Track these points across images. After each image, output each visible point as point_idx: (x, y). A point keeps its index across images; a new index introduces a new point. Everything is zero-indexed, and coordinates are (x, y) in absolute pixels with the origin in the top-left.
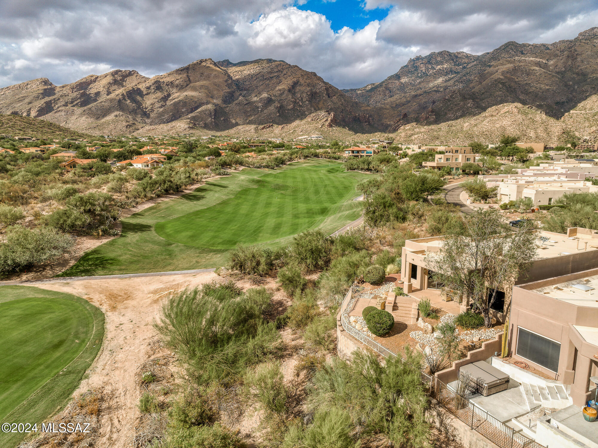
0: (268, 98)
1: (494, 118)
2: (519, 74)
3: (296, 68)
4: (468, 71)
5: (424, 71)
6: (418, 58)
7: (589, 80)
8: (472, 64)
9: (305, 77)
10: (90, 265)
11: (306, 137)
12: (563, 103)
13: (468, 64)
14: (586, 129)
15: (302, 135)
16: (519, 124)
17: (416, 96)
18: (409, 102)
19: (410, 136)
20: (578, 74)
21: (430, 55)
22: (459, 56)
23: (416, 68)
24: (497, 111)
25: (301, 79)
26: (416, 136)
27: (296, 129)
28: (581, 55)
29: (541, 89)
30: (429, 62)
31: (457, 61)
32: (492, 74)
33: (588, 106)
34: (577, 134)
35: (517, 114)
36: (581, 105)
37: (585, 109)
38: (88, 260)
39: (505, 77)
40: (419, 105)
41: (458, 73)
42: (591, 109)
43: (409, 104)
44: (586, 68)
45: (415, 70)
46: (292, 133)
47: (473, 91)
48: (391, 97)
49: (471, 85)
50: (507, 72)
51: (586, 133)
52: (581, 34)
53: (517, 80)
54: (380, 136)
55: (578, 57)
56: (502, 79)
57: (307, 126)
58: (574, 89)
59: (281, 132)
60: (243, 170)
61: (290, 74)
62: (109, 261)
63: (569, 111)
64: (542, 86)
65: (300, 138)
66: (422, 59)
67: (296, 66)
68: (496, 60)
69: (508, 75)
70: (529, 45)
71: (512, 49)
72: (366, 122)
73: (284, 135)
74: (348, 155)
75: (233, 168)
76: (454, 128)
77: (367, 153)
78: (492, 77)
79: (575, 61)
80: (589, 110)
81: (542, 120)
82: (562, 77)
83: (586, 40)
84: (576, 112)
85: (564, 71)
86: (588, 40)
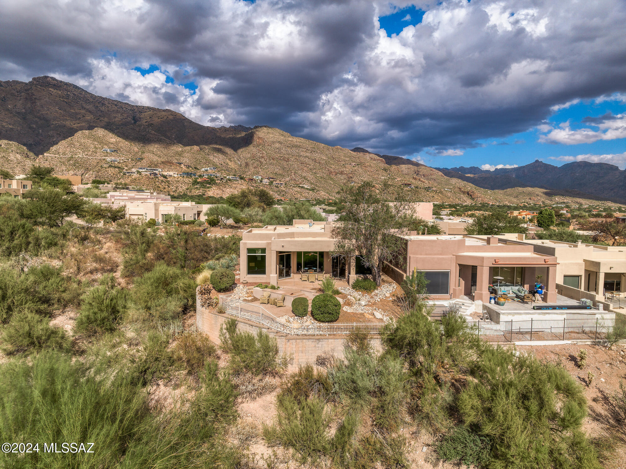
7: (52, 126)
14: (64, 172)
20: (39, 118)
28: (40, 99)
33: (61, 151)
36: (54, 148)
37: (58, 153)
42: (64, 154)
44: (47, 114)
55: (37, 101)
58: (39, 132)
63: (42, 154)
64: (4, 124)
79: (34, 104)
80: (62, 155)
81: (17, 159)
82: (24, 119)
83: (41, 86)
84: (50, 155)
85: (25, 113)
86: (43, 86)
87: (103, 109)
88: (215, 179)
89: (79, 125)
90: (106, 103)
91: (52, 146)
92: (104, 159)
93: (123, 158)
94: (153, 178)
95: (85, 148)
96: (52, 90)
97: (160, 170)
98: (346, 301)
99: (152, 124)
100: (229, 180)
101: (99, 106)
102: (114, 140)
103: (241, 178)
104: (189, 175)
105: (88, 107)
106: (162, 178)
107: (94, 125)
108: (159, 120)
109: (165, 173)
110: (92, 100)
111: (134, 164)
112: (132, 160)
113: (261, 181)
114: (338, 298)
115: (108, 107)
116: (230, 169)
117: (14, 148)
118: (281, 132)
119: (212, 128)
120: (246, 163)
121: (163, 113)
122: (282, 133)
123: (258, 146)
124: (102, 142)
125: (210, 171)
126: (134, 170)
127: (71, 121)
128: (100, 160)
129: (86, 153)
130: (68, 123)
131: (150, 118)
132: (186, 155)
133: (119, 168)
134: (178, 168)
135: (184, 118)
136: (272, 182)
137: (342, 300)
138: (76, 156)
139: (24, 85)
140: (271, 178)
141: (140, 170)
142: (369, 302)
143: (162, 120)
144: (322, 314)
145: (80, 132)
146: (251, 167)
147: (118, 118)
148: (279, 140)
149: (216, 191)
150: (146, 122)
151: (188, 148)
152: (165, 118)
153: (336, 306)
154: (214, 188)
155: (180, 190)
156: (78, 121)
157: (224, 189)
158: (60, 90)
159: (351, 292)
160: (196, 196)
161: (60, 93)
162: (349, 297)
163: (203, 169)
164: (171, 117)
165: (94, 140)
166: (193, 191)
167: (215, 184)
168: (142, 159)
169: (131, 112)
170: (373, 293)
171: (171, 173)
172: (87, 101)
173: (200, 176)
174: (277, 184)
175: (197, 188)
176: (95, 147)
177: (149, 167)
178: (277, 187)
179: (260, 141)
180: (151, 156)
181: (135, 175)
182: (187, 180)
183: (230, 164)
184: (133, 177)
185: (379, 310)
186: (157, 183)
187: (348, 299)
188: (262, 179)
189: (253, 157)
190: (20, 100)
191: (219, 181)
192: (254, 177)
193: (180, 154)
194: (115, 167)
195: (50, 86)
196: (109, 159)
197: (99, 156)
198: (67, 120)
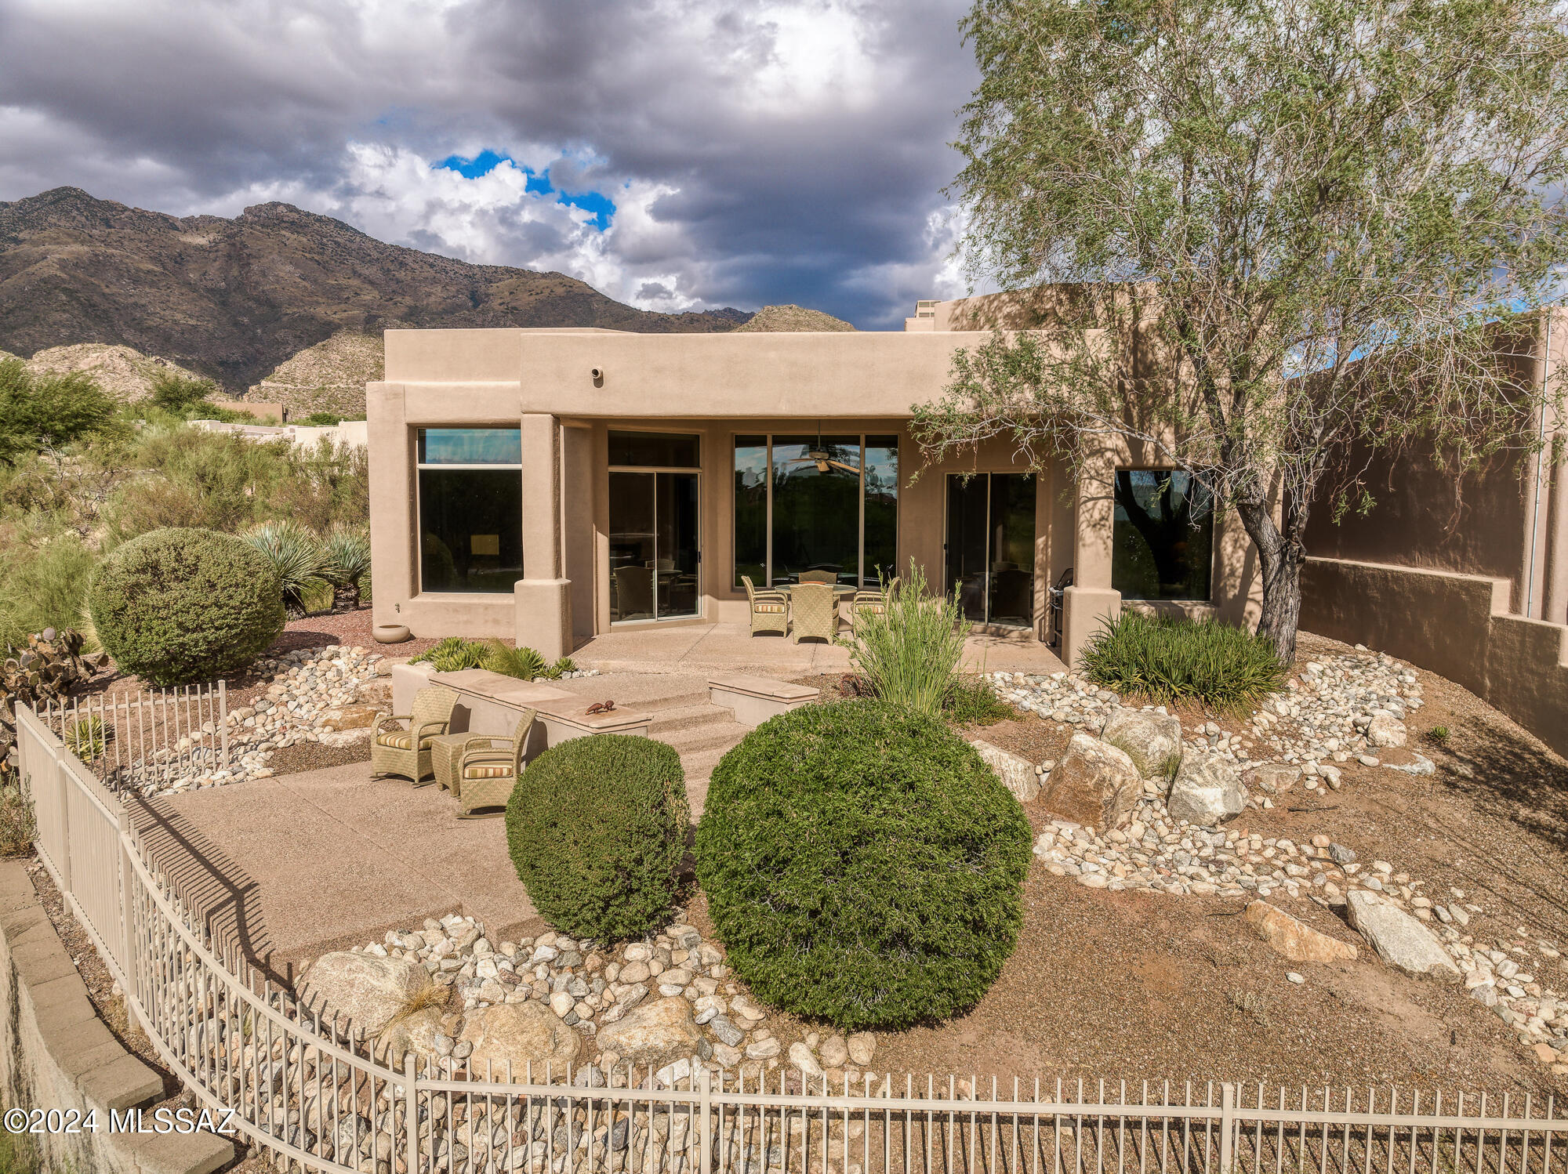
2: (110, 275)
7: (285, 319)
12: (237, 363)
20: (257, 300)
28: (258, 257)
29: (176, 322)
32: (29, 262)
33: (298, 375)
35: (128, 374)
36: (282, 369)
37: (293, 380)
39: (72, 276)
42: (306, 381)
44: (274, 290)
50: (76, 265)
52: (248, 210)
53: (107, 290)
55: (251, 261)
56: (63, 281)
58: (255, 334)
63: (257, 382)
64: (178, 316)
68: (33, 227)
69: (80, 274)
70: (125, 209)
71: (78, 209)
78: (30, 269)
79: (247, 269)
80: (301, 383)
82: (224, 303)
83: (263, 226)
84: (274, 385)
85: (225, 290)
86: (268, 227)
87: (401, 274)
89: (345, 315)
90: (409, 260)
91: (280, 364)
96: (288, 234)
98: (1057, 775)
99: (515, 308)
101: (392, 268)
105: (367, 272)
107: (381, 313)
108: (532, 298)
110: (376, 255)
114: (989, 753)
115: (413, 270)
118: (830, 320)
119: (660, 314)
121: (543, 281)
122: (831, 323)
127: (328, 305)
129: (356, 378)
130: (320, 311)
131: (511, 293)
135: (591, 292)
137: (1021, 764)
138: (333, 386)
139: (224, 224)
142: (1254, 787)
143: (537, 297)
144: (806, 939)
147: (436, 296)
150: (501, 304)
152: (547, 292)
153: (972, 846)
156: (343, 306)
158: (306, 235)
159: (1089, 705)
161: (305, 240)
162: (1082, 739)
164: (560, 291)
169: (465, 282)
170: (1264, 718)
172: (365, 258)
185: (1368, 867)
187: (1078, 761)
190: (215, 261)
195: (284, 225)
198: (318, 303)
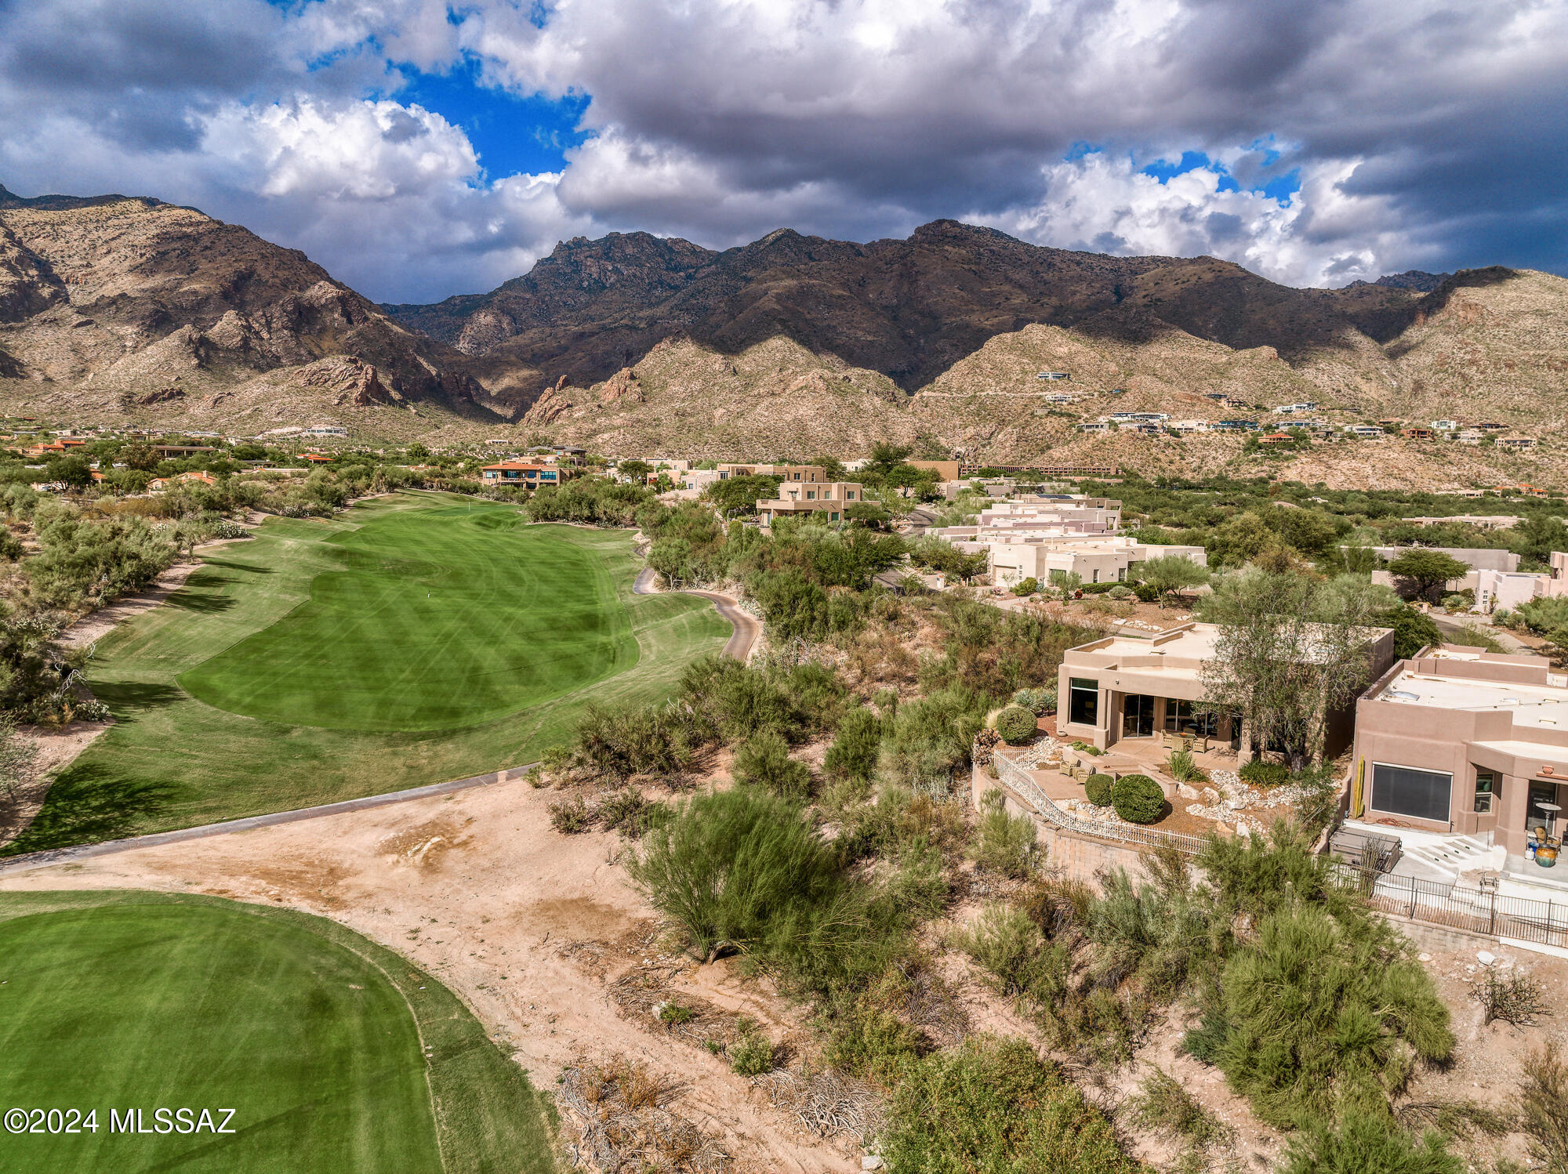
0: (157, 311)
1: (779, 400)
2: (811, 303)
3: (240, 234)
4: (700, 285)
5: (595, 276)
6: (579, 243)
7: (944, 329)
8: (706, 270)
9: (274, 262)
10: (99, 809)
11: (293, 429)
13: (698, 268)
14: (957, 430)
15: (283, 424)
16: (831, 417)
17: (581, 336)
18: (566, 349)
19: (589, 436)
20: (922, 313)
21: (607, 239)
22: (676, 248)
23: (577, 267)
24: (782, 385)
25: (260, 268)
26: (606, 436)
27: (262, 406)
28: (925, 274)
30: (607, 255)
31: (671, 259)
32: (755, 299)
33: (955, 384)
34: (943, 441)
36: (942, 379)
37: (950, 389)
38: (80, 795)
39: (785, 308)
40: (593, 359)
41: (676, 288)
42: (960, 390)
43: (567, 356)
44: (936, 303)
45: (574, 271)
46: (250, 416)
47: (718, 333)
48: (518, 333)
49: (713, 320)
50: (788, 298)
51: (958, 440)
52: (918, 231)
54: (511, 434)
55: (919, 278)
56: (779, 313)
57: (295, 400)
58: (919, 344)
59: (215, 413)
60: (265, 523)
61: (223, 249)
62: (155, 792)
63: (920, 393)
64: (860, 333)
65: (276, 431)
66: (590, 245)
67: (242, 229)
68: (758, 267)
69: (790, 304)
70: (823, 242)
71: (790, 247)
72: (461, 395)
73: (223, 421)
74: (493, 481)
75: (238, 517)
76: (692, 420)
77: (543, 477)
78: (756, 304)
79: (915, 285)
80: (956, 392)
81: (875, 408)
82: (895, 318)
83: (929, 243)
84: (934, 394)
85: (896, 306)
86: (934, 244)
87: (1049, 276)
88: (1310, 434)
89: (996, 320)
90: (1057, 260)
91: (939, 374)
92: (1039, 398)
93: (1080, 392)
94: (1144, 438)
95: (1001, 373)
96: (950, 248)
97: (1165, 417)
99: (1159, 300)
100: (1352, 436)
101: (1040, 270)
102: (1066, 350)
103: (1389, 430)
104: (1237, 425)
105: (1018, 277)
106: (1168, 437)
107: (1029, 316)
108: (1177, 288)
109: (1176, 425)
110: (1026, 259)
111: (1104, 405)
112: (1102, 395)
113: (1455, 437)
115: (1060, 270)
116: (1363, 404)
117: (872, 384)
118: (1549, 279)
119: (1321, 291)
120: (1416, 382)
121: (1190, 268)
122: (1550, 284)
123: (1462, 330)
124: (1039, 356)
125: (1297, 413)
126: (1102, 419)
127: (982, 312)
128: (1031, 398)
129: (1003, 385)
130: (976, 319)
131: (1156, 284)
132: (1238, 372)
133: (1070, 415)
134: (1212, 409)
135: (1240, 274)
136: (1492, 439)
138: (983, 394)
139: (899, 246)
140: (1491, 426)
141: (1117, 419)
143: (1184, 286)
145: (995, 338)
146: (1430, 393)
147: (1081, 293)
148: (1539, 306)
149: (1307, 468)
150: (1144, 297)
151: (1246, 353)
152: (1194, 280)
154: (1304, 460)
155: (1211, 465)
156: (995, 312)
157: (1332, 462)
158: (965, 247)
160: (1251, 480)
161: (964, 252)
163: (1279, 410)
164: (1208, 277)
165: (1023, 353)
166: (1244, 468)
167: (1309, 448)
168: (1124, 392)
169: (1111, 276)
171: (1192, 423)
172: (1016, 262)
173: (1269, 428)
174: (1508, 442)
175: (1255, 460)
176: (1024, 372)
177: (1138, 410)
178: (1509, 452)
179: (1470, 316)
180: (1147, 381)
181: (1104, 433)
182: (1230, 439)
183: (1364, 387)
184: (1100, 437)
186: (1154, 450)
188: (1459, 429)
189: (1442, 364)
190: (890, 280)
191: (1320, 441)
192: (1434, 424)
193: (1222, 372)
194: (1062, 415)
195: (947, 240)
196: (1049, 396)
197: (1028, 391)
198: (973, 311)
